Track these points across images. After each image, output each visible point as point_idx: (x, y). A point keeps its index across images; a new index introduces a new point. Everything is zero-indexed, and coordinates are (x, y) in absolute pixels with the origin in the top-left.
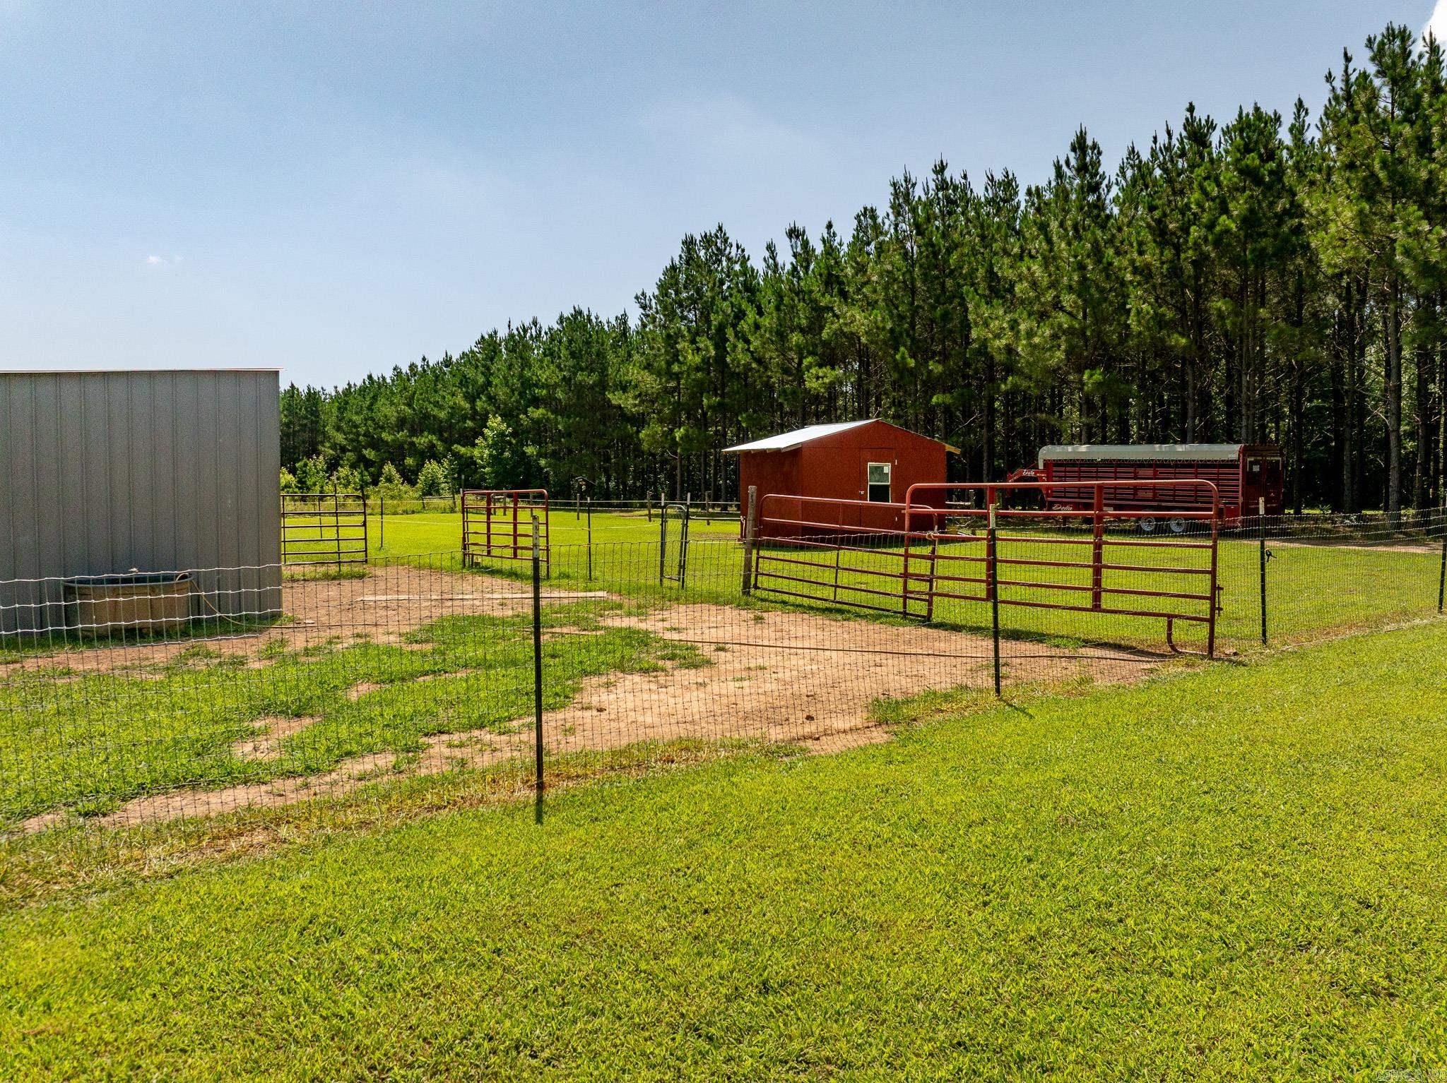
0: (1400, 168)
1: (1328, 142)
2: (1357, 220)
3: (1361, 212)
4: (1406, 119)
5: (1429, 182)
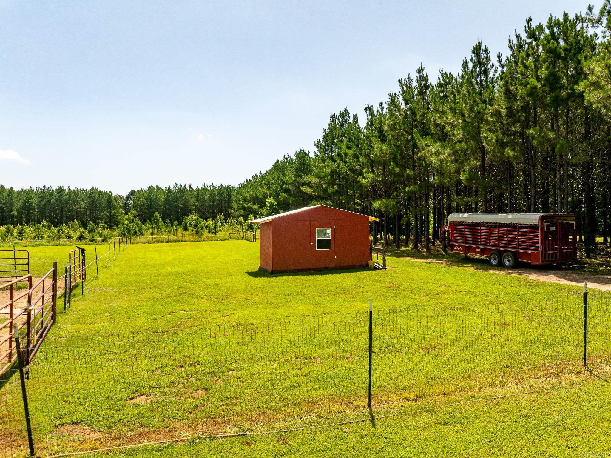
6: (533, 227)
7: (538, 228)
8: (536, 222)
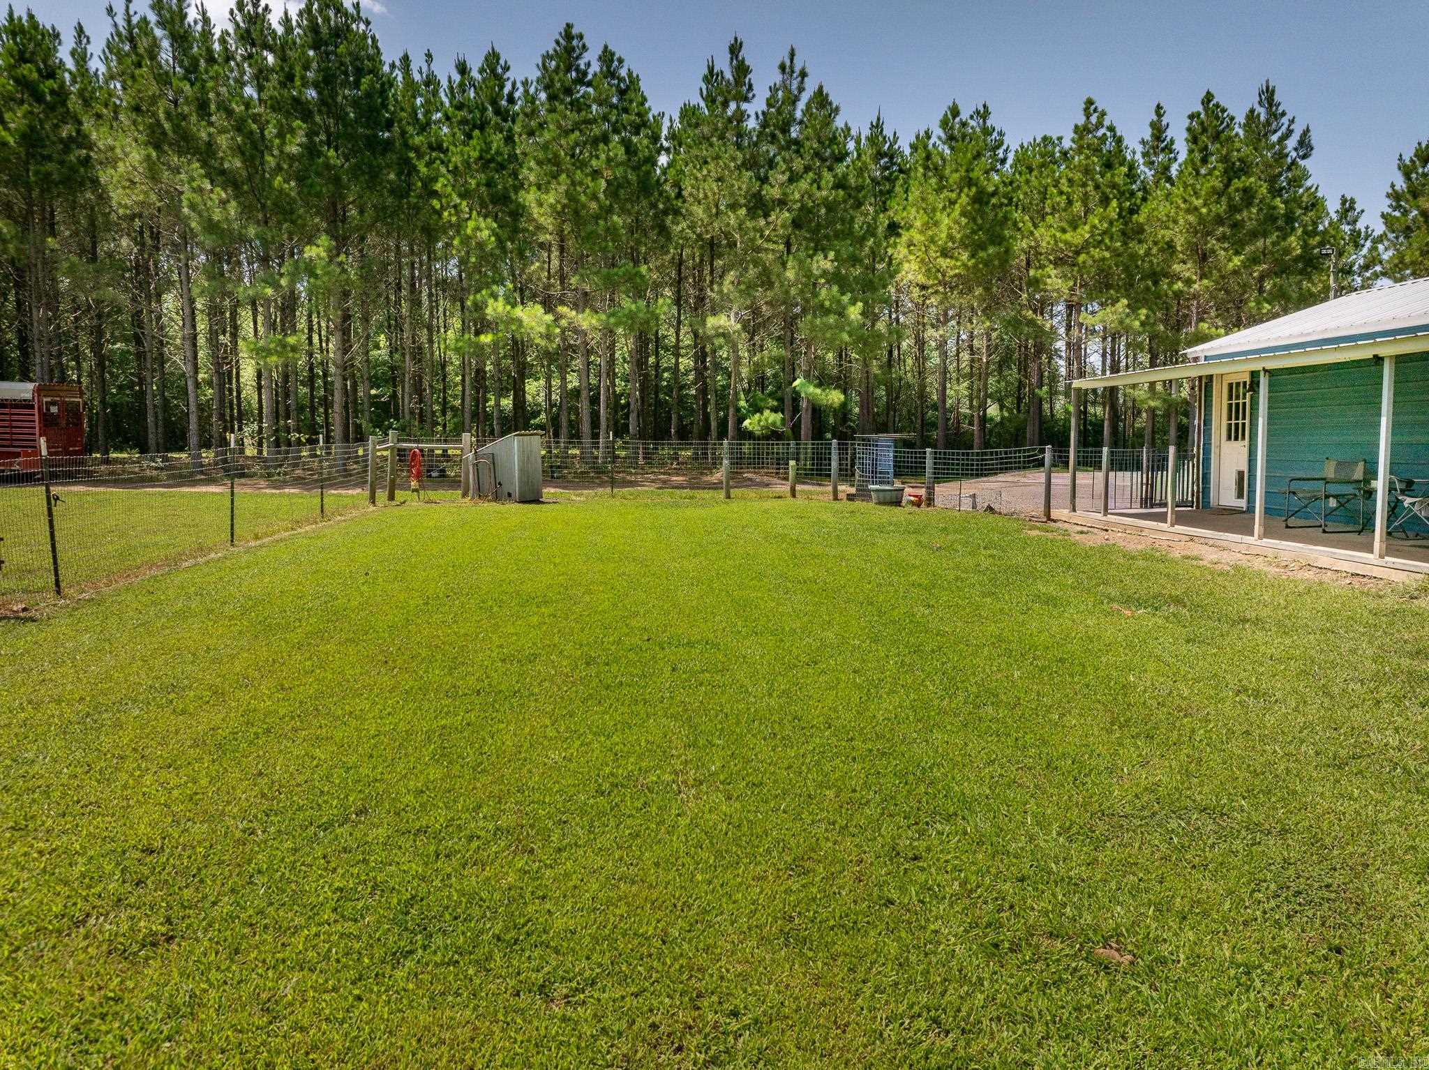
0: (183, 123)
1: (112, 77)
2: (145, 165)
3: (148, 157)
4: (185, 78)
5: (209, 144)
6: (26, 405)
7: (32, 407)
8: (28, 396)
